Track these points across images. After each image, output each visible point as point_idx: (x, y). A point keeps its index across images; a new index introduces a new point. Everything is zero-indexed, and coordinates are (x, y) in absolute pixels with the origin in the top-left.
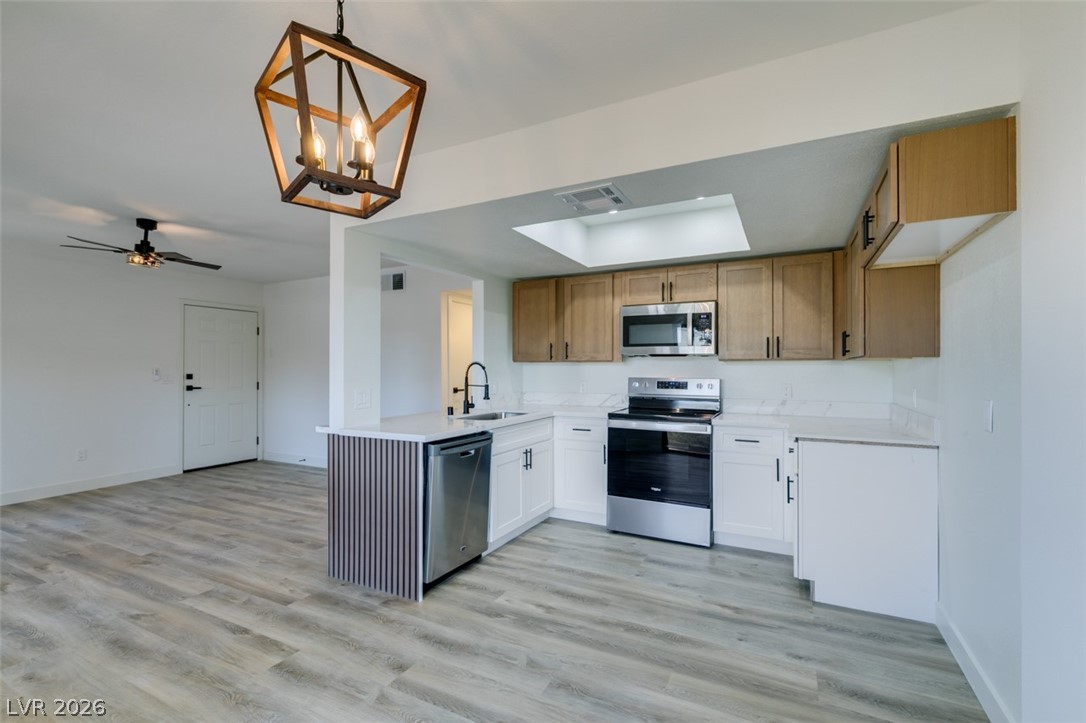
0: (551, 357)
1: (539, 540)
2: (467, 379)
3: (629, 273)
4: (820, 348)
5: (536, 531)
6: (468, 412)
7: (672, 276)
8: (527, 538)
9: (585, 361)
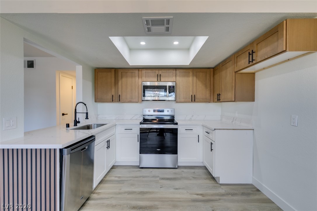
0: (113, 100)
1: (113, 178)
2: (76, 110)
3: (144, 69)
4: (206, 99)
5: (110, 174)
6: (76, 125)
7: (160, 72)
8: (108, 178)
9: (127, 102)
